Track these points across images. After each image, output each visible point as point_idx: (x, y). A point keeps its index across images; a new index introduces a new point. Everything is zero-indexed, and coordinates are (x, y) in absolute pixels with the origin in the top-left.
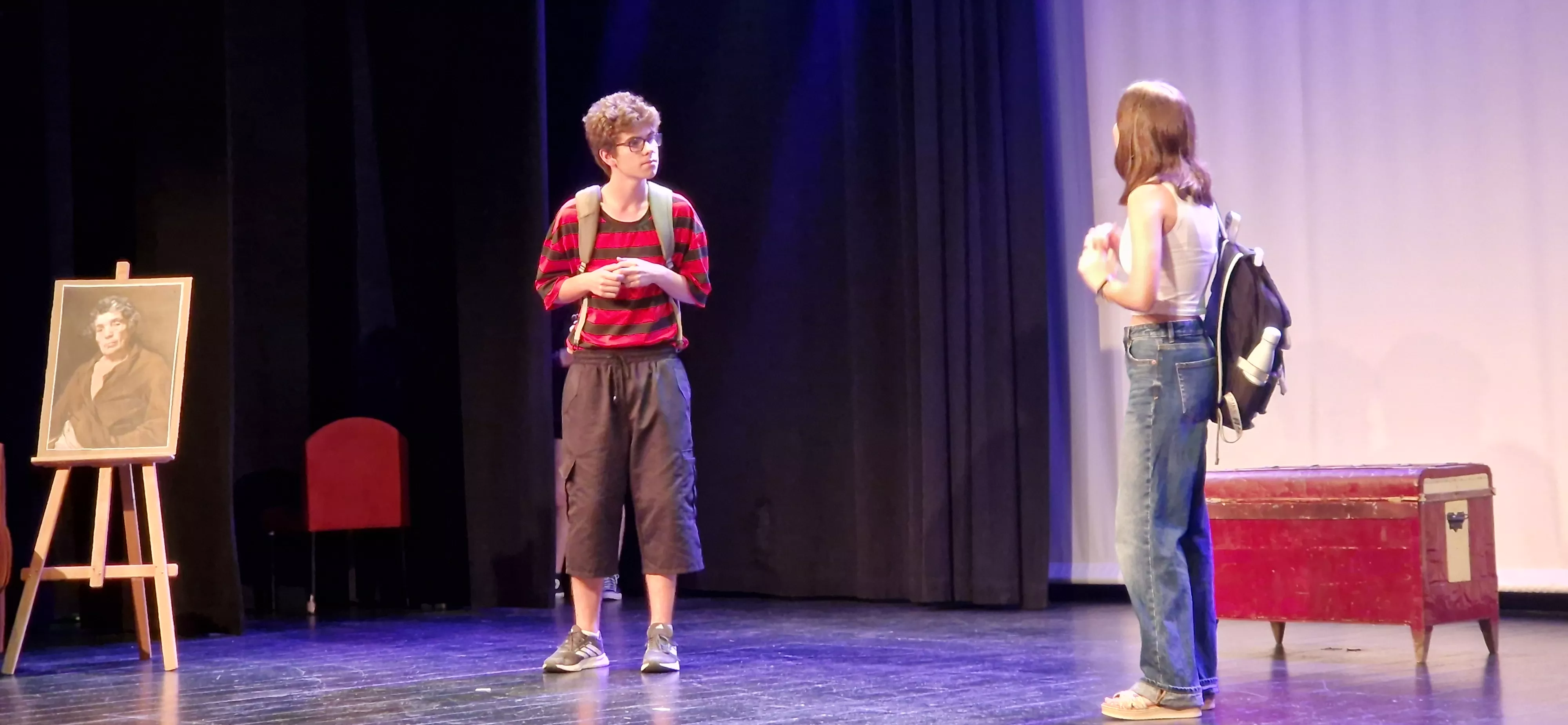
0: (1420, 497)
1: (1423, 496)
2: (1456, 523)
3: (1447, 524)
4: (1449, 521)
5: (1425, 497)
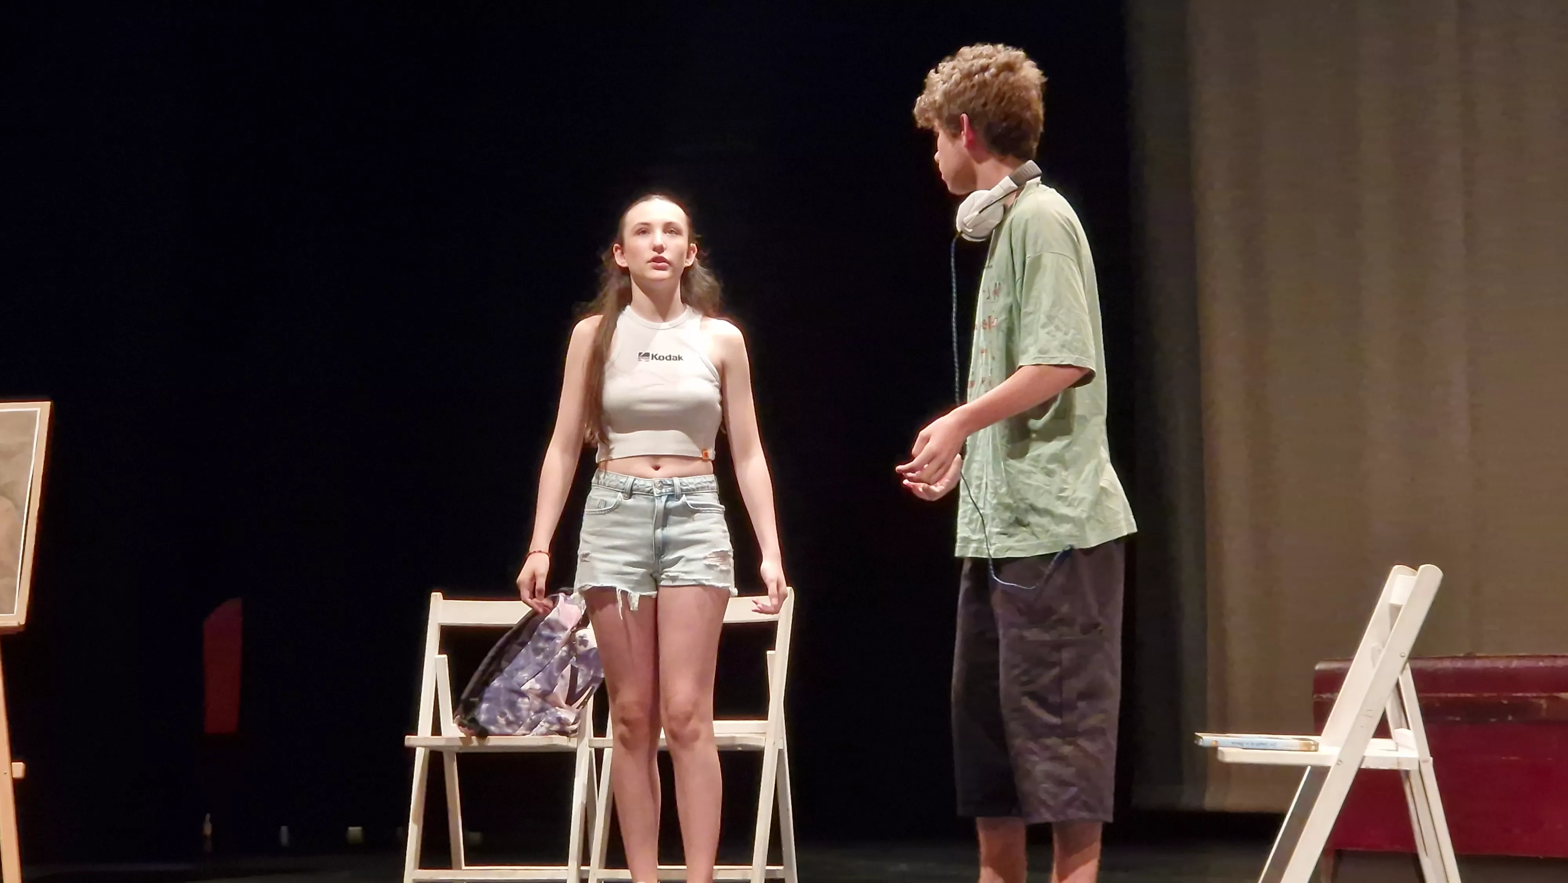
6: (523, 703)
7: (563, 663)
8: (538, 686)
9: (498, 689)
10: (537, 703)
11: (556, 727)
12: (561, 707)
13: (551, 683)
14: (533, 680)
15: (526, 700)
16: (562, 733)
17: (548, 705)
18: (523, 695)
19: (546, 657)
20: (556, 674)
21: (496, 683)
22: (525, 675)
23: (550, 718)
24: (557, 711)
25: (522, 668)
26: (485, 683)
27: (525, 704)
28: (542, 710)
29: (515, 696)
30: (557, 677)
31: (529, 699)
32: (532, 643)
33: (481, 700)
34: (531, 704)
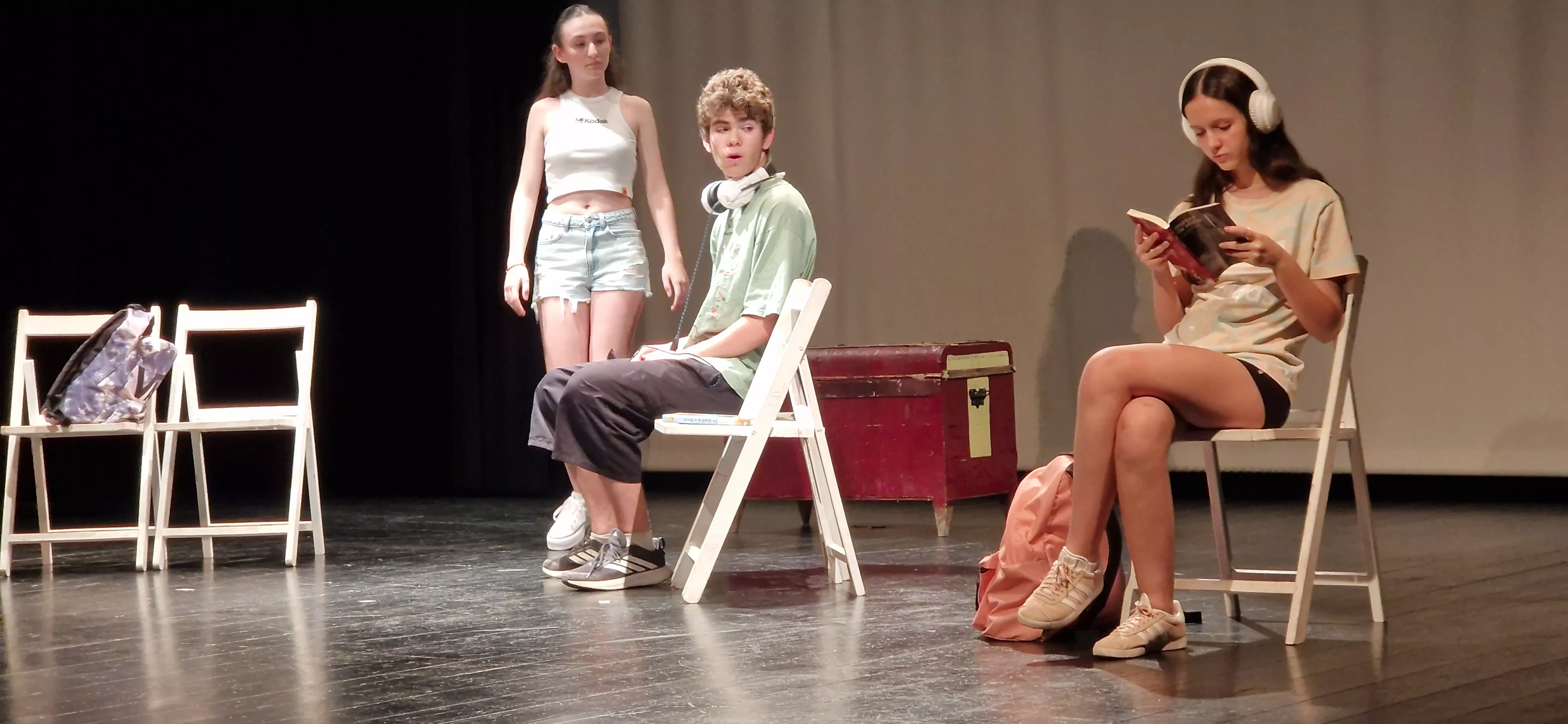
0: (943, 374)
1: (946, 372)
2: (978, 399)
3: (970, 401)
4: (971, 398)
5: (948, 373)
6: (100, 397)
7: (132, 365)
8: (112, 383)
9: (78, 386)
10: (111, 397)
11: (127, 416)
12: (131, 399)
13: (123, 380)
14: (108, 379)
15: (102, 395)
16: (132, 420)
17: (119, 398)
18: (99, 390)
19: (118, 360)
20: (127, 374)
21: (77, 382)
22: (99, 374)
23: (122, 409)
24: (128, 402)
25: (99, 369)
26: (67, 381)
27: (102, 397)
28: (115, 402)
29: (92, 392)
30: (127, 376)
31: (104, 393)
32: (106, 350)
33: (64, 395)
34: (106, 397)
